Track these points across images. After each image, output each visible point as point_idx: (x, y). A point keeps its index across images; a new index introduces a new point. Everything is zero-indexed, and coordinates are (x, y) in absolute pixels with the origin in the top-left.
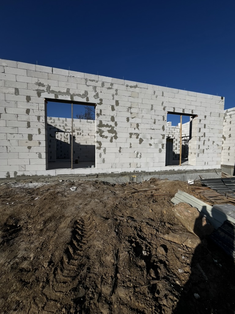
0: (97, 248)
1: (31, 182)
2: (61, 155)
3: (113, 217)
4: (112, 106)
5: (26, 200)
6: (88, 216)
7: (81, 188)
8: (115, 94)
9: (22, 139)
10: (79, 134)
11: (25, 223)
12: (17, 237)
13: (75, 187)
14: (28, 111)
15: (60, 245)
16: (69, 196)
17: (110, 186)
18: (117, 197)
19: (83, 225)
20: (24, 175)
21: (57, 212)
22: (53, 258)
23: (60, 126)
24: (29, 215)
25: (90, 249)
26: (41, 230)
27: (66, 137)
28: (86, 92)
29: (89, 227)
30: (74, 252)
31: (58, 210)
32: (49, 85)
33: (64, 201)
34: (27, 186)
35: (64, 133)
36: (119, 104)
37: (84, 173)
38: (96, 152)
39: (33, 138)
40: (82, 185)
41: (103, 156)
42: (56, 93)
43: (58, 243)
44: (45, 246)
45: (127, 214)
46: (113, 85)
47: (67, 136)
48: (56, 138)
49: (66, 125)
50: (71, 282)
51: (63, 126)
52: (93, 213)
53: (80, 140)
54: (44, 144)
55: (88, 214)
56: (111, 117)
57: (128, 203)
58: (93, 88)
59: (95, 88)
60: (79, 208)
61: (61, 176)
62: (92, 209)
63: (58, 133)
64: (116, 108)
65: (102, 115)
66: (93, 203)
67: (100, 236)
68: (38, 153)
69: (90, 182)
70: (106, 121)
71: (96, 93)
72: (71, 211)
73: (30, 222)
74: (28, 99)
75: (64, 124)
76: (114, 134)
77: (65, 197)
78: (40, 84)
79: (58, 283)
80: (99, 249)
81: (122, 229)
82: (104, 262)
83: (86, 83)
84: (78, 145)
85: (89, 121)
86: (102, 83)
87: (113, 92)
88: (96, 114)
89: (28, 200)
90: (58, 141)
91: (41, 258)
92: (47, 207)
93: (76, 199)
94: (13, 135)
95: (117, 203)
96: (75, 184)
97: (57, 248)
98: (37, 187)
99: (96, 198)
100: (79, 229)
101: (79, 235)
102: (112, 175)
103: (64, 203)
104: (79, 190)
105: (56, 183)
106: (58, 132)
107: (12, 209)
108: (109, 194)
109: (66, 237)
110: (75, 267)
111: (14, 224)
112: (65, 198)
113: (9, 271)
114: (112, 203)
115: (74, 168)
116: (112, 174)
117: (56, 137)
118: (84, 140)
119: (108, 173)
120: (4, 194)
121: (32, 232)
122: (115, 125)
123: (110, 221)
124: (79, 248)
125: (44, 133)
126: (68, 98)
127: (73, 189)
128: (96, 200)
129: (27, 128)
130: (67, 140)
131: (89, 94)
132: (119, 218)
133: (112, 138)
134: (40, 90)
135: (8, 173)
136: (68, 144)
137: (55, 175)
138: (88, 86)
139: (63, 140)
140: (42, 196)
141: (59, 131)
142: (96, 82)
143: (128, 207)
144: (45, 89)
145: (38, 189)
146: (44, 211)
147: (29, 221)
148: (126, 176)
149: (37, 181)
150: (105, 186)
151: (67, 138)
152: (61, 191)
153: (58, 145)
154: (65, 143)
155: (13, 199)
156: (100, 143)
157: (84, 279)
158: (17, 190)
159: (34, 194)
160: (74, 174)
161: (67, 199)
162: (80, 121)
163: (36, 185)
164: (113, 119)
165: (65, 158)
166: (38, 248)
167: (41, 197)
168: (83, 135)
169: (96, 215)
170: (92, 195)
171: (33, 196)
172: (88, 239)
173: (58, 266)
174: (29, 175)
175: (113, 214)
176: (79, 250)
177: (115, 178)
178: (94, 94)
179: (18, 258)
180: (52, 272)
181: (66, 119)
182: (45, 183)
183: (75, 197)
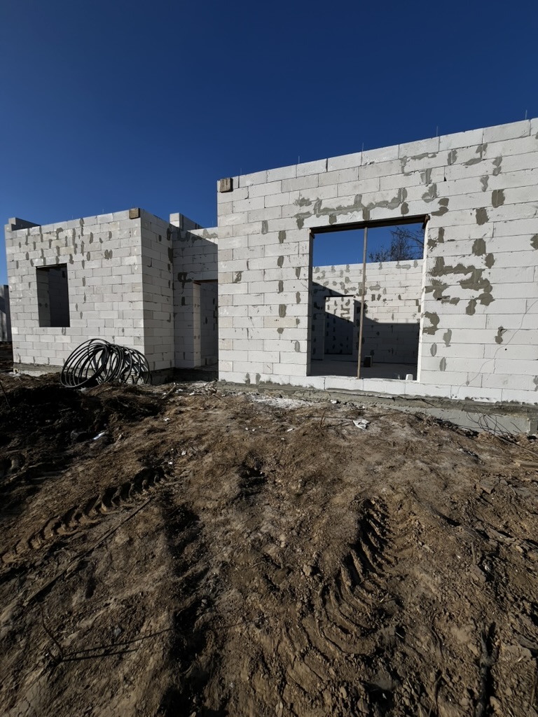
0: (423, 590)
1: (281, 397)
2: (334, 347)
3: (471, 524)
4: (477, 210)
5: (273, 428)
6: (397, 498)
7: (380, 425)
8: (491, 172)
9: (270, 314)
10: (376, 297)
11: (272, 471)
12: (260, 492)
13: (364, 422)
14: (280, 261)
15: (333, 541)
16: (350, 437)
17: (458, 433)
18: (484, 471)
19: (384, 516)
20: (269, 382)
21: (326, 466)
22: (320, 564)
23: (335, 283)
24: (277, 458)
25: (403, 583)
26: (298, 495)
27: (345, 307)
28: (403, 192)
29: (401, 527)
30: (365, 571)
31: (329, 464)
32: (320, 198)
33: (341, 447)
34: (273, 404)
35: (341, 298)
36: (504, 199)
37: (386, 392)
38: (421, 340)
39: (287, 311)
40: (382, 418)
41: (442, 351)
42: (332, 212)
43: (330, 535)
44: (304, 530)
45: (525, 531)
46: (485, 150)
47: (348, 303)
48: (327, 310)
49: (347, 280)
50: (358, 638)
51: (341, 283)
52: (410, 495)
53: (379, 313)
54: (304, 322)
55: (398, 493)
56: (472, 243)
57: (528, 497)
58: (422, 175)
59: (427, 173)
60: (375, 473)
61: (333, 391)
62: (409, 483)
63: (329, 300)
64: (492, 213)
65: (443, 242)
66: (410, 470)
67: (431, 562)
68: (295, 342)
69: (401, 416)
70: (457, 256)
71: (430, 185)
72: (356, 474)
73: (279, 473)
74: (282, 236)
75: (344, 278)
76: (481, 291)
77: (344, 438)
78: (303, 202)
79: (331, 622)
80: (430, 595)
81: (505, 570)
82: (444, 637)
83: (403, 167)
84: (372, 324)
85: (402, 263)
86: (449, 155)
87: (486, 167)
88: (426, 241)
89: (277, 430)
90: (328, 317)
91: (298, 550)
92: (308, 452)
93: (368, 449)
94: (256, 309)
95: (485, 489)
96: (364, 413)
97: (329, 545)
98: (290, 408)
99: (420, 459)
100: (375, 522)
101: (375, 534)
102: (468, 405)
103: (342, 451)
104: (375, 429)
105: (325, 404)
106: (329, 297)
107: (253, 441)
108: (457, 455)
109: (346, 530)
110: (366, 607)
111: (256, 469)
112: (342, 440)
113: (249, 550)
114: (469, 484)
115: (363, 376)
116: (468, 402)
117: (326, 307)
118: (388, 312)
119: (453, 398)
120: (242, 411)
121: (283, 493)
122: (486, 265)
123: (461, 531)
124: (374, 566)
125: (307, 301)
126: (358, 217)
127: (360, 423)
128: (420, 464)
129: (279, 293)
130: (348, 313)
131: (408, 195)
132: (492, 533)
133: (473, 303)
134: (302, 214)
135: (248, 376)
136: (348, 321)
137: (322, 388)
138: (408, 174)
139: (338, 314)
140: (299, 428)
141: (333, 294)
142: (432, 157)
143: (528, 511)
144: (310, 209)
145: (292, 411)
146: (302, 457)
147: (278, 470)
148: (516, 415)
149: (290, 396)
150: (445, 433)
151: (348, 310)
152: (334, 423)
153: (328, 325)
154: (343, 319)
155: (254, 423)
156: (434, 318)
157: (388, 649)
158: (260, 408)
159: (285, 421)
160: (363, 391)
161: (346, 444)
162: (381, 268)
163: (290, 403)
164: (479, 247)
165: (341, 353)
166: (292, 529)
167: (297, 429)
168: (385, 300)
169: (419, 501)
170: (407, 448)
171: (285, 423)
172: (399, 556)
173: (331, 585)
174: (277, 382)
175: (471, 514)
176: (376, 572)
177: (476, 416)
178: (425, 189)
179: (261, 533)
180: (319, 593)
181: (348, 268)
182: (304, 403)
183: (366, 443)
